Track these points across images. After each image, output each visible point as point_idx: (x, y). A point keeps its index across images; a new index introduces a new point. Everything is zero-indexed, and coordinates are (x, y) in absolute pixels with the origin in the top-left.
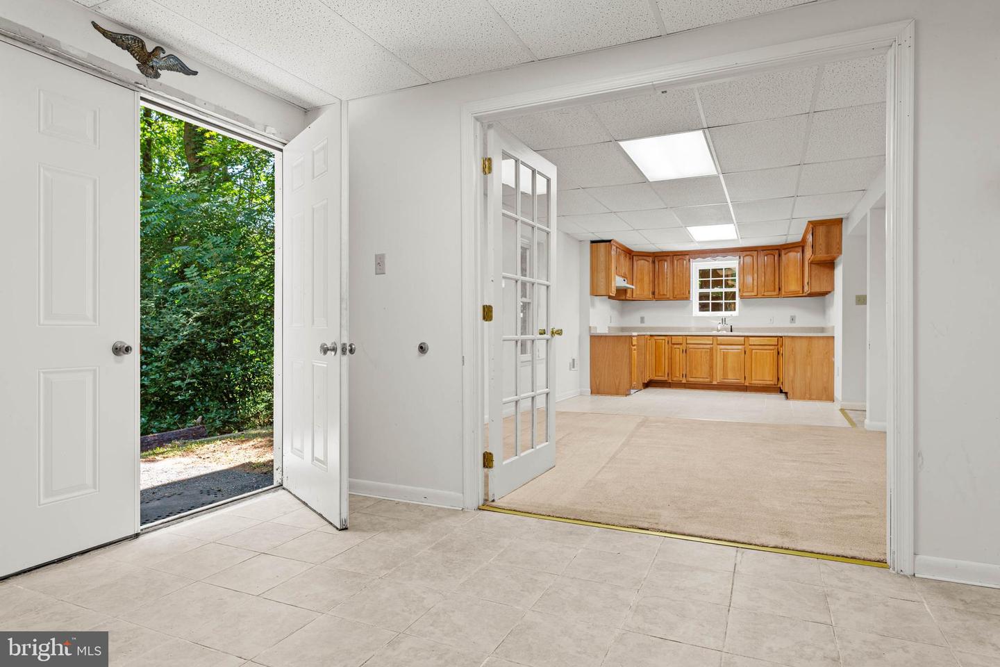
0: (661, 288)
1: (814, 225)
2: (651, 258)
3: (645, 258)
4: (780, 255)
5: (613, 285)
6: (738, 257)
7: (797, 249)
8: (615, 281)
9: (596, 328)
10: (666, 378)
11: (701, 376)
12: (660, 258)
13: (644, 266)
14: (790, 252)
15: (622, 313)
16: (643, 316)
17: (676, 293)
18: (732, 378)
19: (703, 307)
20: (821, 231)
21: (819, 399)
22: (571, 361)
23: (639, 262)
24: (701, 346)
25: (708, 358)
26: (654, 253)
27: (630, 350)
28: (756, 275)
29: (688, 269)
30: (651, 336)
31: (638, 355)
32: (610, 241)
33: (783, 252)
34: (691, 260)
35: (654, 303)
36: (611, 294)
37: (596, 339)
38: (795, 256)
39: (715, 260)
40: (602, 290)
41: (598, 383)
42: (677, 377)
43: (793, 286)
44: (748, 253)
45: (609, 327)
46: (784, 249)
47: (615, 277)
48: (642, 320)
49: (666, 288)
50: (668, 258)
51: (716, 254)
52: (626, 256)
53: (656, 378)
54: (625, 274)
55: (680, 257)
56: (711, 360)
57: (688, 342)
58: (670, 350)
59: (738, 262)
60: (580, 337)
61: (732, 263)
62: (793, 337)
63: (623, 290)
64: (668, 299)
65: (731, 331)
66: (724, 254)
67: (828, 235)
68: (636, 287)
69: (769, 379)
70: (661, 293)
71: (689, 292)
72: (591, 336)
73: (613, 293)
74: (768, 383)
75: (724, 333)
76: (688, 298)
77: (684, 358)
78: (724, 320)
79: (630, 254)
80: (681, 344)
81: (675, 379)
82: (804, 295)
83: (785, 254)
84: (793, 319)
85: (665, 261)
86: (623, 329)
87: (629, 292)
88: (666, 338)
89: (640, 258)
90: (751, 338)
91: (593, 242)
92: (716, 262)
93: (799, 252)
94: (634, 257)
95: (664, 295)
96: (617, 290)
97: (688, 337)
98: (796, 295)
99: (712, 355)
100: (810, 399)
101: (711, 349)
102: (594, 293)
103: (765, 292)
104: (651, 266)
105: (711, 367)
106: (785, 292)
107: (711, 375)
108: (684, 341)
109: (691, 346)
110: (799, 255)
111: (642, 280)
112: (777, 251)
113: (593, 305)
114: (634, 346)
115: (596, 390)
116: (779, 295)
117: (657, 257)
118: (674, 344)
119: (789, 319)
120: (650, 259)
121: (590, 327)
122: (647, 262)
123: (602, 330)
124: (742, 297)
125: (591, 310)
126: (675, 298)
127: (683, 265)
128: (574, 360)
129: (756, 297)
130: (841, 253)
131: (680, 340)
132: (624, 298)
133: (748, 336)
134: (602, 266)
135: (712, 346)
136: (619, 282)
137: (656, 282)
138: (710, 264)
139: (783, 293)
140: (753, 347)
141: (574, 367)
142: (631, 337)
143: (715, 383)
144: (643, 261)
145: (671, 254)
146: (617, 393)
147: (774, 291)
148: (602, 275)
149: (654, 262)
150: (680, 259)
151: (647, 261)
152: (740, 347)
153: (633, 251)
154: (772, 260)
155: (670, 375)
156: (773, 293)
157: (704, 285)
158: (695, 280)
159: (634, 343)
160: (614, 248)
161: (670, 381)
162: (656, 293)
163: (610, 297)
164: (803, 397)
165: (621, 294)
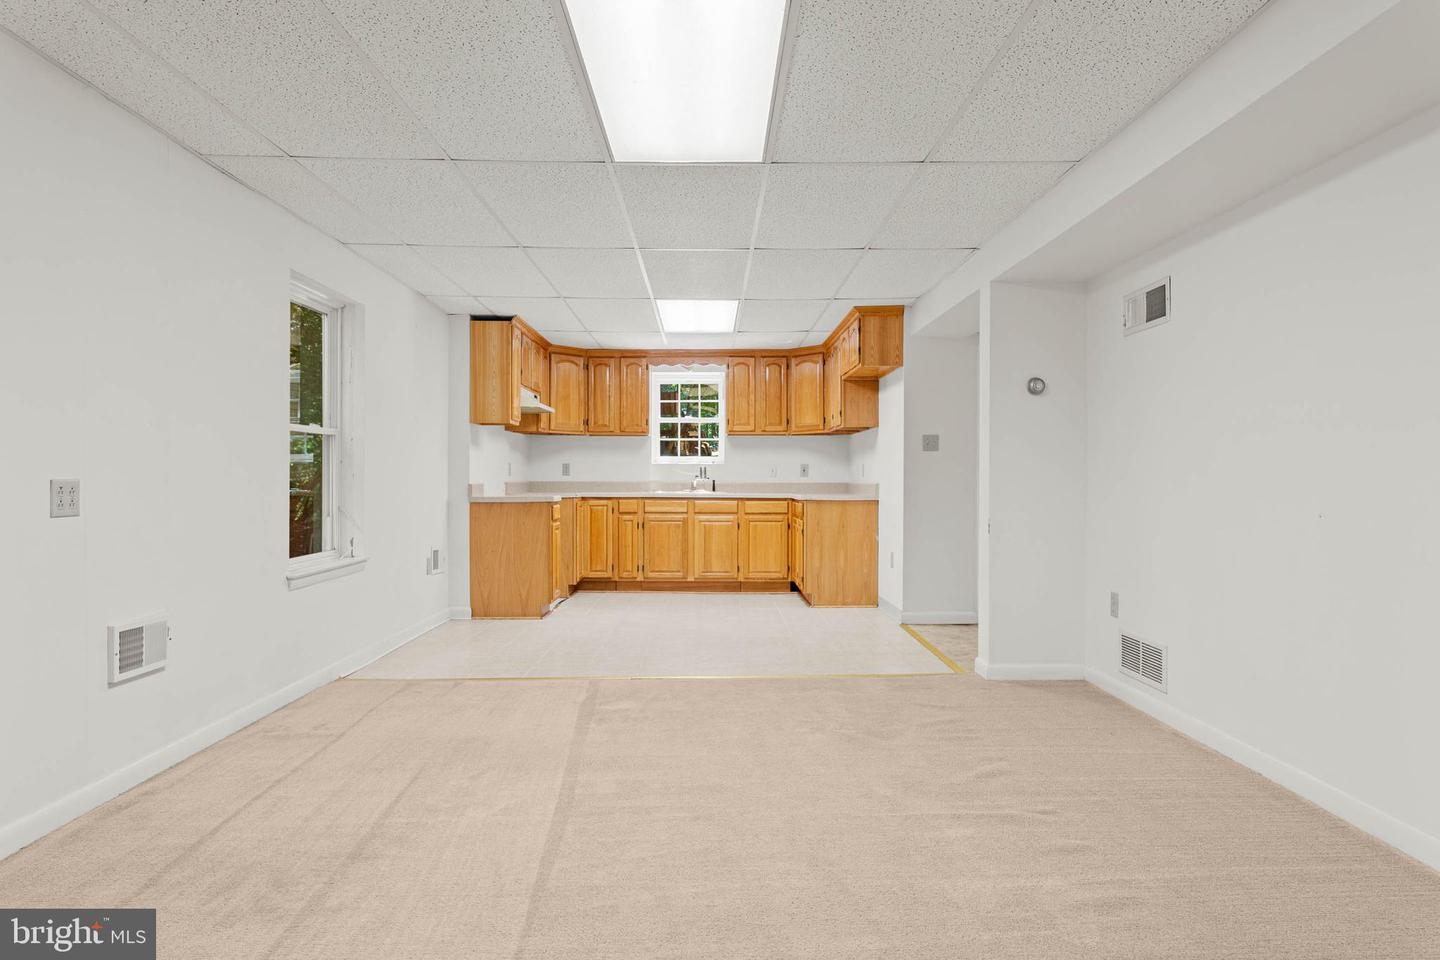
0: (600, 416)
1: (864, 313)
2: (582, 360)
3: (573, 358)
4: (788, 367)
5: (515, 405)
6: (725, 366)
7: (815, 358)
8: (518, 395)
9: (481, 487)
10: (608, 574)
11: (670, 570)
12: (598, 361)
13: (568, 372)
14: (805, 361)
15: (529, 456)
16: (566, 462)
17: (625, 424)
18: (719, 570)
19: (667, 449)
20: (872, 324)
21: (857, 603)
22: (430, 555)
23: (561, 365)
24: (669, 516)
25: (680, 536)
26: (587, 351)
27: (550, 530)
28: (752, 397)
29: (646, 383)
30: (583, 499)
31: (562, 536)
32: (509, 319)
33: (793, 362)
34: (650, 366)
35: (588, 439)
36: (511, 422)
37: (482, 510)
38: (810, 369)
39: (689, 369)
40: (495, 412)
41: (486, 596)
42: (630, 571)
43: (809, 417)
44: (741, 360)
45: (506, 484)
46: (796, 357)
47: (518, 389)
48: (566, 469)
49: (608, 415)
50: (612, 362)
51: (690, 360)
52: (538, 352)
53: (593, 575)
54: (537, 384)
55: (632, 360)
56: (685, 541)
57: (647, 509)
58: (616, 522)
59: (724, 374)
60: (449, 505)
61: (715, 376)
62: (817, 501)
63: (533, 415)
64: (611, 433)
65: (714, 490)
66: (704, 360)
67: (883, 332)
68: (556, 409)
69: (774, 569)
70: (600, 423)
71: (647, 421)
72: (472, 504)
73: (516, 421)
74: (774, 575)
75: (702, 493)
76: (644, 433)
77: (641, 539)
78: (703, 472)
79: (546, 349)
80: (635, 513)
81: (625, 575)
82: (826, 431)
83: (797, 365)
84: (804, 470)
85: (606, 365)
86: (531, 487)
87: (544, 418)
88: (610, 503)
89: (564, 357)
90: (747, 502)
91: (475, 318)
92: (691, 373)
93: (816, 362)
94: (553, 355)
95: (606, 426)
96: (523, 414)
97: (647, 501)
98: (813, 433)
99: (685, 532)
100: (844, 604)
101: (685, 521)
102: (479, 418)
103: (766, 426)
104: (582, 373)
105: (685, 553)
106: (796, 427)
107: (685, 567)
108: (641, 506)
109: (652, 516)
110: (818, 367)
111: (567, 397)
112: (785, 358)
113: (476, 441)
114: (556, 521)
115: (482, 609)
116: (787, 431)
117: (593, 359)
118: (622, 513)
119: (799, 470)
120: (581, 362)
121: (470, 486)
122: (573, 365)
123: (494, 491)
124: (731, 433)
125: (472, 453)
126: (623, 432)
127: (637, 374)
128: (436, 553)
129: (752, 433)
130: (902, 365)
131: (632, 506)
132: (534, 429)
133: (742, 499)
134: (494, 366)
135: (685, 516)
136: (527, 400)
137: (591, 404)
138: (677, 376)
139: (793, 428)
140: (751, 517)
141: (436, 566)
142: (551, 504)
143: (691, 579)
144: (567, 364)
145: (616, 355)
146: (524, 615)
147: (780, 424)
148: (494, 383)
149: (587, 367)
150: (632, 364)
151: (576, 364)
152: (731, 517)
153: (549, 345)
154: (777, 374)
155: (616, 571)
156: (779, 428)
157: (668, 410)
158: (655, 402)
159: (557, 515)
160: (517, 332)
161: (617, 579)
162: (592, 423)
163: (509, 428)
164: (832, 602)
165: (530, 422)
